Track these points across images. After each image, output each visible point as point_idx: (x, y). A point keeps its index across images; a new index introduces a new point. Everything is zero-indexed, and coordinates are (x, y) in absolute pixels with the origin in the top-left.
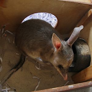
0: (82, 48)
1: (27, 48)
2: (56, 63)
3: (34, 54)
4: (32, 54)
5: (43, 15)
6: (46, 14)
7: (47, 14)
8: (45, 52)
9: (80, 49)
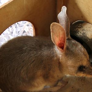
0: (84, 31)
1: (25, 84)
2: (72, 69)
3: (36, 84)
4: (34, 86)
5: (9, 31)
6: (11, 27)
7: (13, 26)
8: (49, 70)
9: (84, 34)
